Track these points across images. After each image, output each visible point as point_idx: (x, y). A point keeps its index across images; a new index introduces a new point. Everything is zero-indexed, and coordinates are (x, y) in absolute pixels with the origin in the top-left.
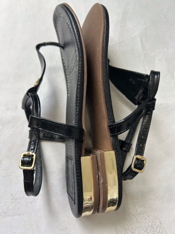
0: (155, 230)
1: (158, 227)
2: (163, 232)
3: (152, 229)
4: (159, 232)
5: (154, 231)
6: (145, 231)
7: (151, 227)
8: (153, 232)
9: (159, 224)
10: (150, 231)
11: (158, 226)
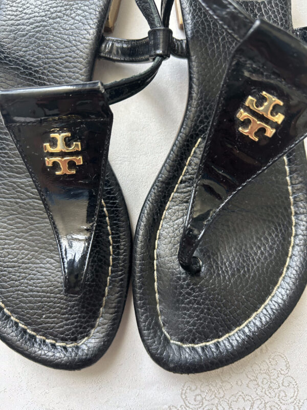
0: (274, 379)
1: (281, 374)
2: (291, 385)
3: (267, 377)
4: (283, 385)
5: (271, 382)
6: (251, 380)
7: (265, 373)
8: (269, 383)
9: (284, 368)
10: (263, 381)
11: (282, 372)
